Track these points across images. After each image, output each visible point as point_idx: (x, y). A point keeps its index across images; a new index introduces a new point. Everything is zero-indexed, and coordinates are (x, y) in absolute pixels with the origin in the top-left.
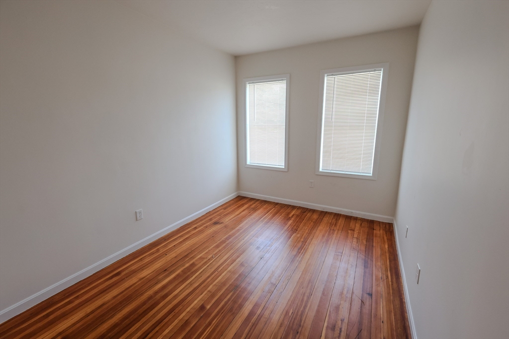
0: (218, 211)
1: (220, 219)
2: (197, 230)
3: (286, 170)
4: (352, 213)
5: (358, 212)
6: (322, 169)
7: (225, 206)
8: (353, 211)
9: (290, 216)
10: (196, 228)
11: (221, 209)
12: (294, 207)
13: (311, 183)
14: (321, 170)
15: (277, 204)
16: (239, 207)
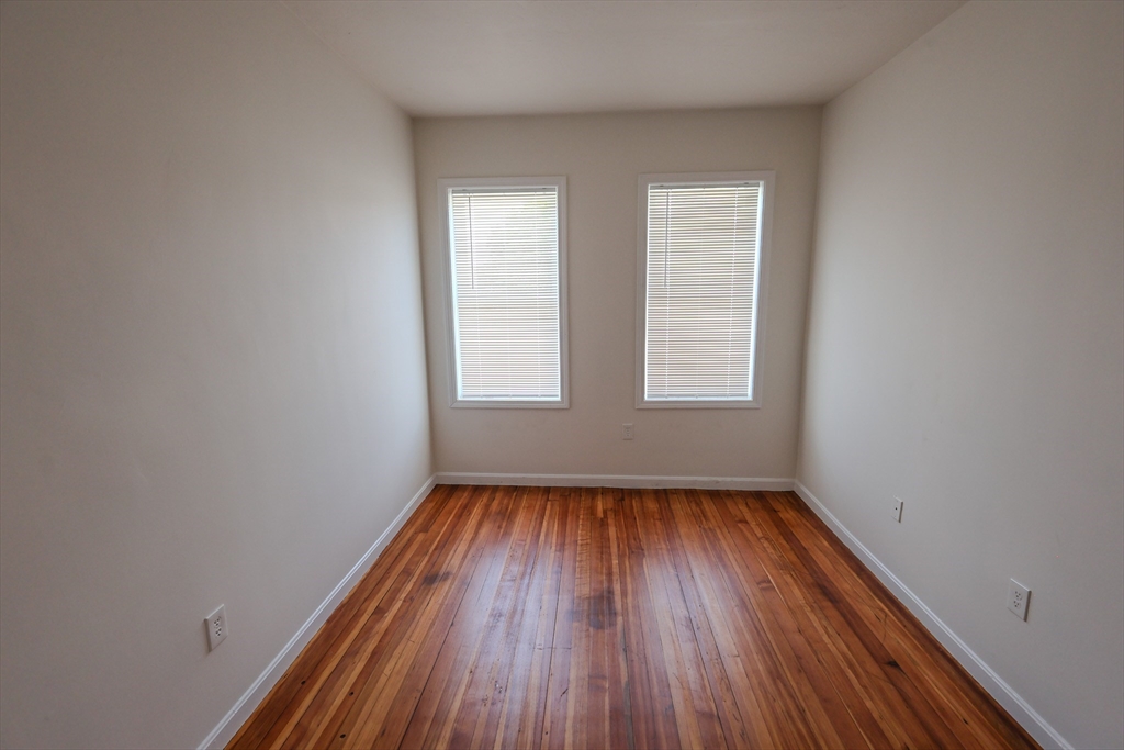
0: (410, 541)
1: (432, 563)
2: (389, 616)
3: (566, 405)
4: (717, 482)
5: (729, 479)
6: (649, 396)
7: (420, 521)
8: (720, 479)
9: (600, 514)
10: (379, 612)
11: (416, 533)
12: (593, 492)
13: (628, 428)
14: (646, 398)
15: (547, 490)
16: (459, 516)
